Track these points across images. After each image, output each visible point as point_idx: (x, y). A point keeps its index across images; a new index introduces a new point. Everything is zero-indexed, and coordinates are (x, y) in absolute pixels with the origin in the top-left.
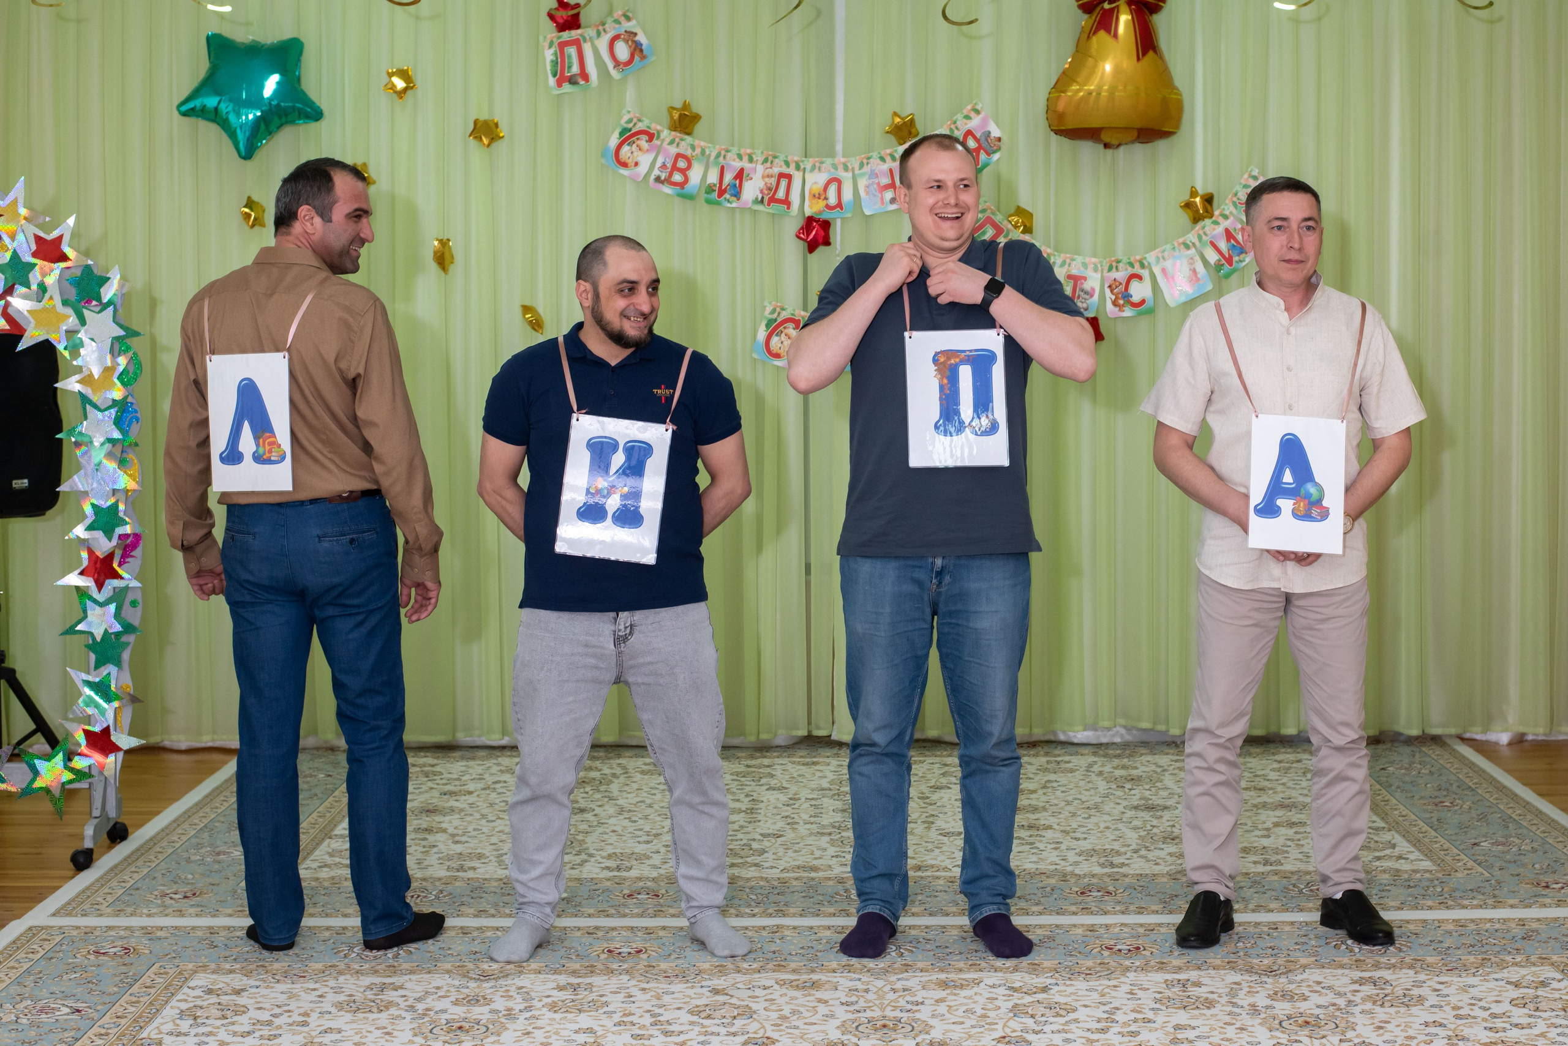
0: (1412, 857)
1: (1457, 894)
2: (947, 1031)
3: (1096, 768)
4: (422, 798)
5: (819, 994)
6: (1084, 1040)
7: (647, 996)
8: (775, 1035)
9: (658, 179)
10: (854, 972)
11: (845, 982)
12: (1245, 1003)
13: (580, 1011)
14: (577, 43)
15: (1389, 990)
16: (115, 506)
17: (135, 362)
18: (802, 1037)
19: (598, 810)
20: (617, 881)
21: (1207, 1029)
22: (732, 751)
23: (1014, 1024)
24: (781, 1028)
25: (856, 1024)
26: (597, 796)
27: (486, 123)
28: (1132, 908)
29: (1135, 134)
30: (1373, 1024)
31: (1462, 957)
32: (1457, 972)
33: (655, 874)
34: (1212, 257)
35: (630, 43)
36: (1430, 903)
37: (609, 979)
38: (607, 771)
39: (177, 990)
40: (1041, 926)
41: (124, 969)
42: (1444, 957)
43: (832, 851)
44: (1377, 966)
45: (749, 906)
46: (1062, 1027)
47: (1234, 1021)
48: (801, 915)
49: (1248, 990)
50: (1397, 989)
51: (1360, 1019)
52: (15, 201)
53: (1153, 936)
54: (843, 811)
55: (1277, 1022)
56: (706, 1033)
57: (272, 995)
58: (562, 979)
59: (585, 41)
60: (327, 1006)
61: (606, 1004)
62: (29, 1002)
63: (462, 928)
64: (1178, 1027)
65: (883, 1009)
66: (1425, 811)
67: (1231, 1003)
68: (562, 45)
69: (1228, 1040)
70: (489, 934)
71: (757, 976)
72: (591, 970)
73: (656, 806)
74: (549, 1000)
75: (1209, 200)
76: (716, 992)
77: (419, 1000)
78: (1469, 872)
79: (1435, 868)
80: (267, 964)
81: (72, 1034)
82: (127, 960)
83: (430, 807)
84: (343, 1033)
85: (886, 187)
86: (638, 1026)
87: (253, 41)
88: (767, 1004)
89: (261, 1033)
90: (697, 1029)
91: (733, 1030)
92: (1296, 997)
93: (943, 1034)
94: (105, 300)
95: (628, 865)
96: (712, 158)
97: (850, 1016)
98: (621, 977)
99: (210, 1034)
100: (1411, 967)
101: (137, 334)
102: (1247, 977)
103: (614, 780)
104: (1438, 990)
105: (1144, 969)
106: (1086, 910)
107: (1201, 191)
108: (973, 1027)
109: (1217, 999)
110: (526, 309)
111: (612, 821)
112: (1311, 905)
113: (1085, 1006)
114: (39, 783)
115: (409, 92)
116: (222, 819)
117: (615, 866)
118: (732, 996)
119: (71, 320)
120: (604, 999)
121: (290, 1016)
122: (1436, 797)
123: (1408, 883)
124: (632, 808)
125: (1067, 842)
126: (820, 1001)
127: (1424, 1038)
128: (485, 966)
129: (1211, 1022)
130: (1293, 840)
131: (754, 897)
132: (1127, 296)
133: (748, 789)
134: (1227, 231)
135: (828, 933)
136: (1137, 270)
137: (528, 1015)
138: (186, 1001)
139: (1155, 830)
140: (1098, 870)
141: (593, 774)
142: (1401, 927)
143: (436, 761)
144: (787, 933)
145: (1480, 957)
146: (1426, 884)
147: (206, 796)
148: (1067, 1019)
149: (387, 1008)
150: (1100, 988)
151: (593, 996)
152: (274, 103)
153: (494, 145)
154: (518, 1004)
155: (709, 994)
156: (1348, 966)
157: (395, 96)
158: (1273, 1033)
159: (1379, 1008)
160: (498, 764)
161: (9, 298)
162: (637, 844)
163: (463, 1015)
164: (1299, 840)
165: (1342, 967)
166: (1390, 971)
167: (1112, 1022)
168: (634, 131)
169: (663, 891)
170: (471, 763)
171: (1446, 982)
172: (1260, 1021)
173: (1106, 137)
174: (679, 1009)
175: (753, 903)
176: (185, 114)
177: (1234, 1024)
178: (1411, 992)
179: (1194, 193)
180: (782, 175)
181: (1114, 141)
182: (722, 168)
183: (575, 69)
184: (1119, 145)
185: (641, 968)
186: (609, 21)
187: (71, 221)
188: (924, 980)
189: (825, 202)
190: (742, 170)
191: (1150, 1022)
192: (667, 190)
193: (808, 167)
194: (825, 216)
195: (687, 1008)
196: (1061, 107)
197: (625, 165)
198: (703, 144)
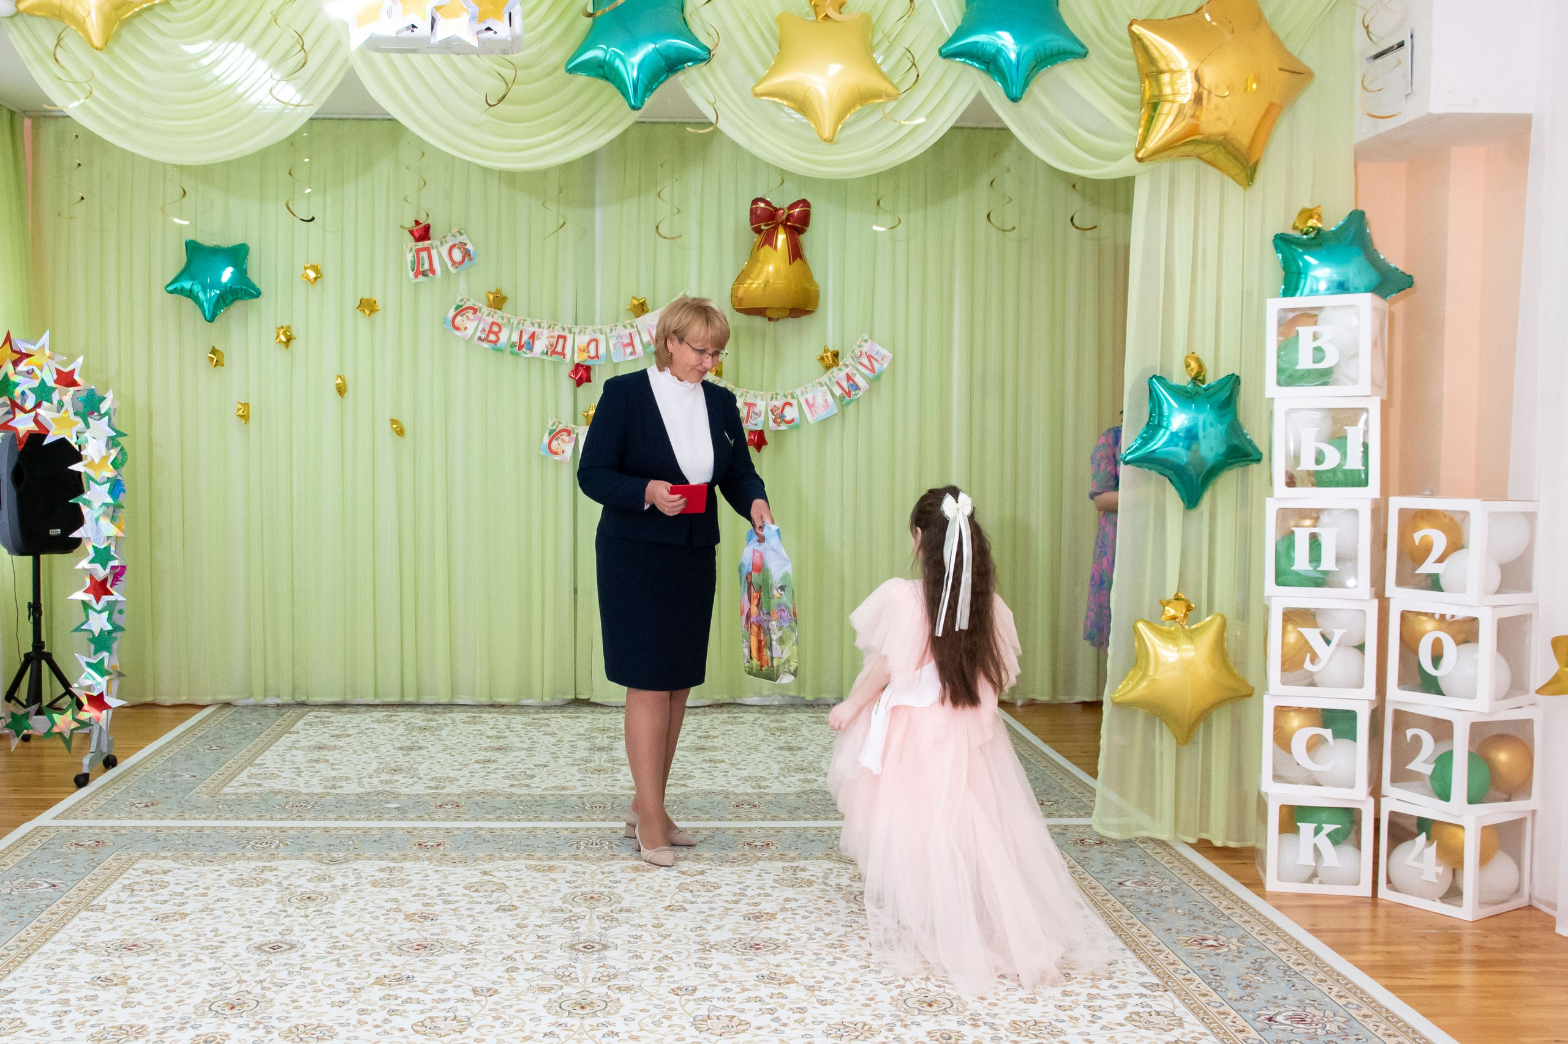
2: (633, 901)
3: (759, 722)
4: (317, 739)
5: (552, 875)
6: (722, 909)
7: (438, 876)
8: (517, 904)
9: (480, 339)
10: (579, 860)
11: (571, 866)
12: (833, 883)
13: (392, 885)
14: (427, 249)
16: (108, 548)
17: (122, 451)
18: (536, 905)
20: (434, 795)
21: (805, 900)
22: (525, 709)
23: (678, 897)
24: (522, 898)
25: (573, 896)
26: (432, 738)
27: (368, 300)
28: (769, 816)
29: (788, 312)
33: (460, 792)
34: (838, 392)
35: (462, 249)
37: (415, 863)
38: (441, 721)
39: (125, 871)
40: (706, 829)
41: (92, 856)
43: (579, 776)
45: (518, 813)
46: (710, 898)
47: (825, 895)
48: (550, 820)
52: (43, 346)
53: (780, 835)
55: (853, 896)
56: (472, 902)
57: (188, 873)
58: (384, 864)
59: (433, 248)
60: (223, 882)
61: (410, 881)
62: (22, 880)
63: (325, 828)
64: (787, 900)
65: (593, 885)
67: (824, 882)
68: (418, 251)
69: (818, 909)
70: (342, 832)
71: (513, 861)
72: (405, 857)
73: (469, 746)
74: (373, 878)
75: (836, 355)
76: (485, 873)
77: (285, 878)
80: (188, 853)
81: (46, 902)
82: (97, 850)
83: (322, 745)
84: (230, 902)
85: (627, 345)
87: (216, 245)
88: (517, 881)
89: (175, 901)
90: (467, 899)
91: (490, 900)
93: (630, 903)
94: (102, 412)
96: (515, 325)
97: (571, 891)
98: (423, 862)
99: (140, 902)
101: (122, 434)
102: (837, 865)
105: (770, 859)
106: (738, 818)
107: (831, 349)
108: (650, 898)
109: (815, 879)
110: (393, 421)
111: (439, 755)
113: (727, 884)
114: (55, 730)
115: (317, 280)
118: (494, 875)
119: (80, 424)
120: (409, 878)
121: (197, 889)
124: (453, 746)
125: (733, 771)
126: (552, 880)
128: (335, 855)
129: (809, 896)
131: (522, 807)
132: (782, 416)
133: (531, 734)
134: (847, 375)
135: (566, 833)
136: (789, 400)
137: (356, 889)
138: (129, 878)
139: (791, 764)
140: (750, 790)
143: (332, 714)
144: (539, 831)
148: (714, 892)
149: (263, 883)
150: (739, 872)
151: (402, 876)
152: (229, 285)
153: (373, 314)
154: (351, 881)
155: (480, 873)
157: (309, 282)
158: (849, 904)
160: (371, 717)
161: (38, 410)
163: (313, 889)
167: (743, 895)
168: (464, 307)
169: (463, 803)
170: (354, 716)
172: (843, 895)
173: (768, 313)
174: (457, 884)
175: (520, 811)
176: (170, 292)
177: (824, 897)
179: (826, 351)
180: (560, 337)
181: (775, 317)
182: (521, 332)
183: (426, 266)
184: (778, 319)
185: (438, 855)
186: (449, 235)
187: (80, 360)
188: (623, 865)
189: (587, 355)
190: (534, 333)
191: (768, 895)
192: (486, 345)
193: (577, 331)
194: (588, 363)
195: (463, 884)
196: (740, 293)
197: (458, 329)
198: (509, 316)
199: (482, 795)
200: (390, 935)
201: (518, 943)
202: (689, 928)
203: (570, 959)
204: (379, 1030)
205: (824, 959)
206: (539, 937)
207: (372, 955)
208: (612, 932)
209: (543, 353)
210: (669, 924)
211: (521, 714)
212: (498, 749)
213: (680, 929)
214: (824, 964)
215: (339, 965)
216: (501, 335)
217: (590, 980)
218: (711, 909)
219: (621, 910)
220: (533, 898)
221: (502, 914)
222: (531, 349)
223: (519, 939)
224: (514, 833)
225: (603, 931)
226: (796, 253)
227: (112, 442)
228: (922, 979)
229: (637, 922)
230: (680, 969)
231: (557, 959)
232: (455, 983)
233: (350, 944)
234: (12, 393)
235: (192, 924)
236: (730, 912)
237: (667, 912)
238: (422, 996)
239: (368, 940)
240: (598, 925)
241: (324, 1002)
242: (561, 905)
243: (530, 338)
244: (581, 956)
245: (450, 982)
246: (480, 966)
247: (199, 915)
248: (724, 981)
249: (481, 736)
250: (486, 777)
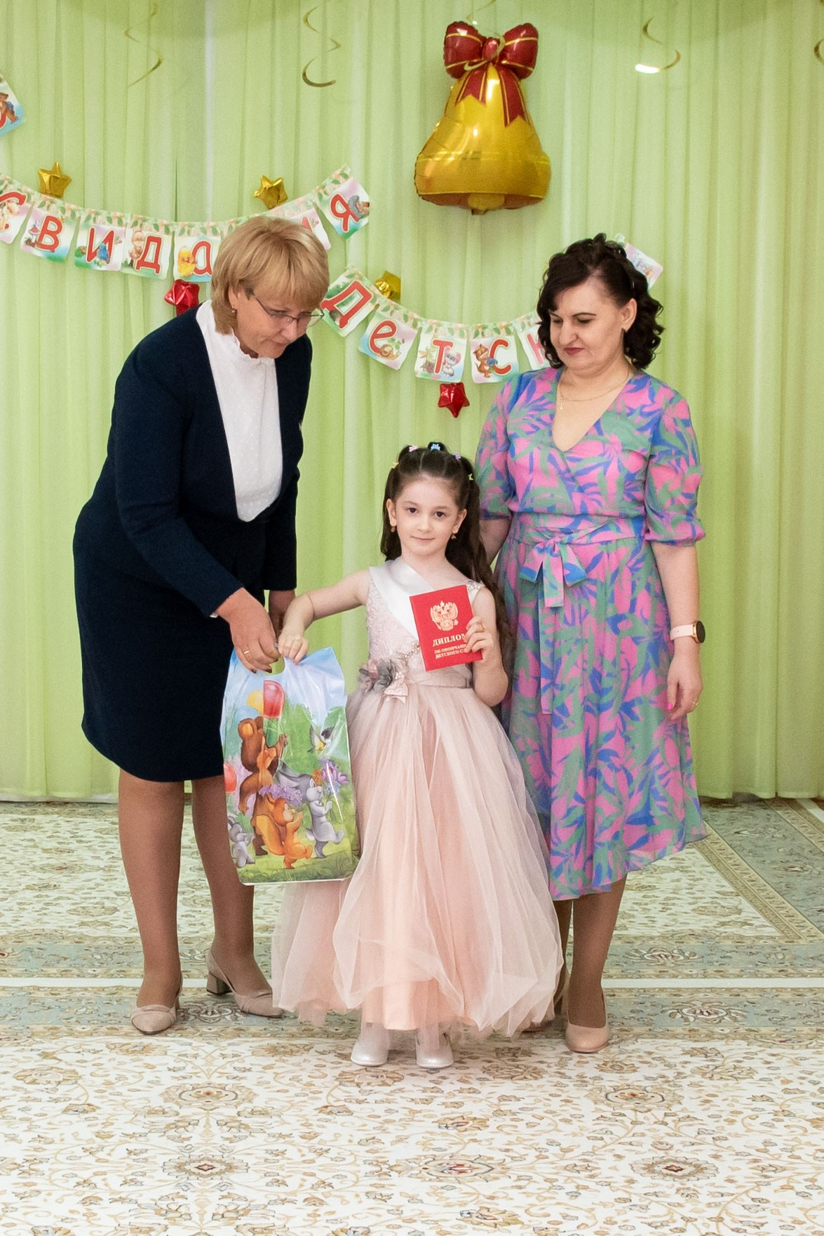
0: (756, 923)
1: (798, 962)
2: (271, 1099)
5: (148, 1059)
6: (406, 1111)
8: (96, 1103)
10: (186, 1037)
12: (573, 1074)
15: (719, 1061)
18: (123, 1104)
21: (531, 1100)
23: (339, 1093)
24: (104, 1094)
25: (180, 1091)
30: (700, 1097)
31: (797, 1028)
32: (790, 1043)
36: (770, 971)
42: (778, 1027)
44: (710, 1036)
45: (93, 965)
46: (386, 1097)
47: (560, 1093)
49: (578, 1059)
50: (728, 1061)
51: (687, 1093)
54: (200, 869)
55: (603, 1094)
56: (27, 1100)
64: (503, 1098)
65: (209, 1076)
66: (775, 876)
67: (559, 1073)
69: (552, 1112)
71: (88, 1039)
76: (45, 1055)
78: (811, 939)
79: (778, 934)
88: (94, 1069)
90: (20, 1094)
91: (55, 1096)
92: (625, 1068)
93: (266, 1103)
96: (82, 221)
100: (744, 1038)
104: (769, 1063)
108: (297, 1095)
109: (546, 1069)
112: (650, 971)
118: (60, 1060)
122: (787, 861)
123: (750, 950)
126: (148, 1066)
127: (750, 1113)
129: (537, 1093)
130: (640, 904)
131: (99, 957)
132: (493, 362)
136: (503, 338)
142: (739, 995)
144: (125, 994)
145: (814, 1028)
146: (768, 951)
148: (392, 1088)
155: (39, 1058)
156: (681, 1036)
158: (598, 1106)
159: (708, 1080)
164: (646, 904)
165: (675, 1037)
166: (723, 1042)
167: (438, 1092)
169: (10, 950)
171: (778, 1055)
172: (588, 1093)
173: (474, 203)
174: (5, 1073)
175: (96, 964)
177: (560, 1096)
178: (742, 1065)
180: (151, 239)
181: (482, 208)
182: (92, 231)
184: (486, 211)
188: (254, 1045)
189: (194, 266)
190: (112, 233)
191: (475, 1091)
192: (37, 252)
193: (178, 231)
194: (195, 279)
195: (14, 1071)
196: (428, 172)
198: (73, 206)
199: (38, 938)
201: (98, 1160)
202: (356, 1140)
203: (178, 1185)
205: (561, 1188)
206: (130, 1152)
208: (239, 1146)
209: (125, 265)
210: (327, 1134)
211: (93, 815)
212: (61, 868)
213: (343, 1141)
214: (561, 1196)
216: (61, 236)
217: (208, 1217)
218: (389, 1111)
219: (253, 1113)
220: (119, 1094)
221: (74, 1118)
222: (107, 258)
223: (101, 1155)
224: (88, 995)
225: (227, 1143)
226: (515, 107)
228: (710, 1219)
229: (276, 1130)
230: (344, 1201)
231: (158, 1186)
236: (418, 1117)
237: (322, 1116)
240: (218, 1134)
242: (162, 1104)
243: (105, 241)
244: (194, 1181)
246: (43, 1195)
248: (411, 1221)
249: (34, 850)
250: (44, 911)
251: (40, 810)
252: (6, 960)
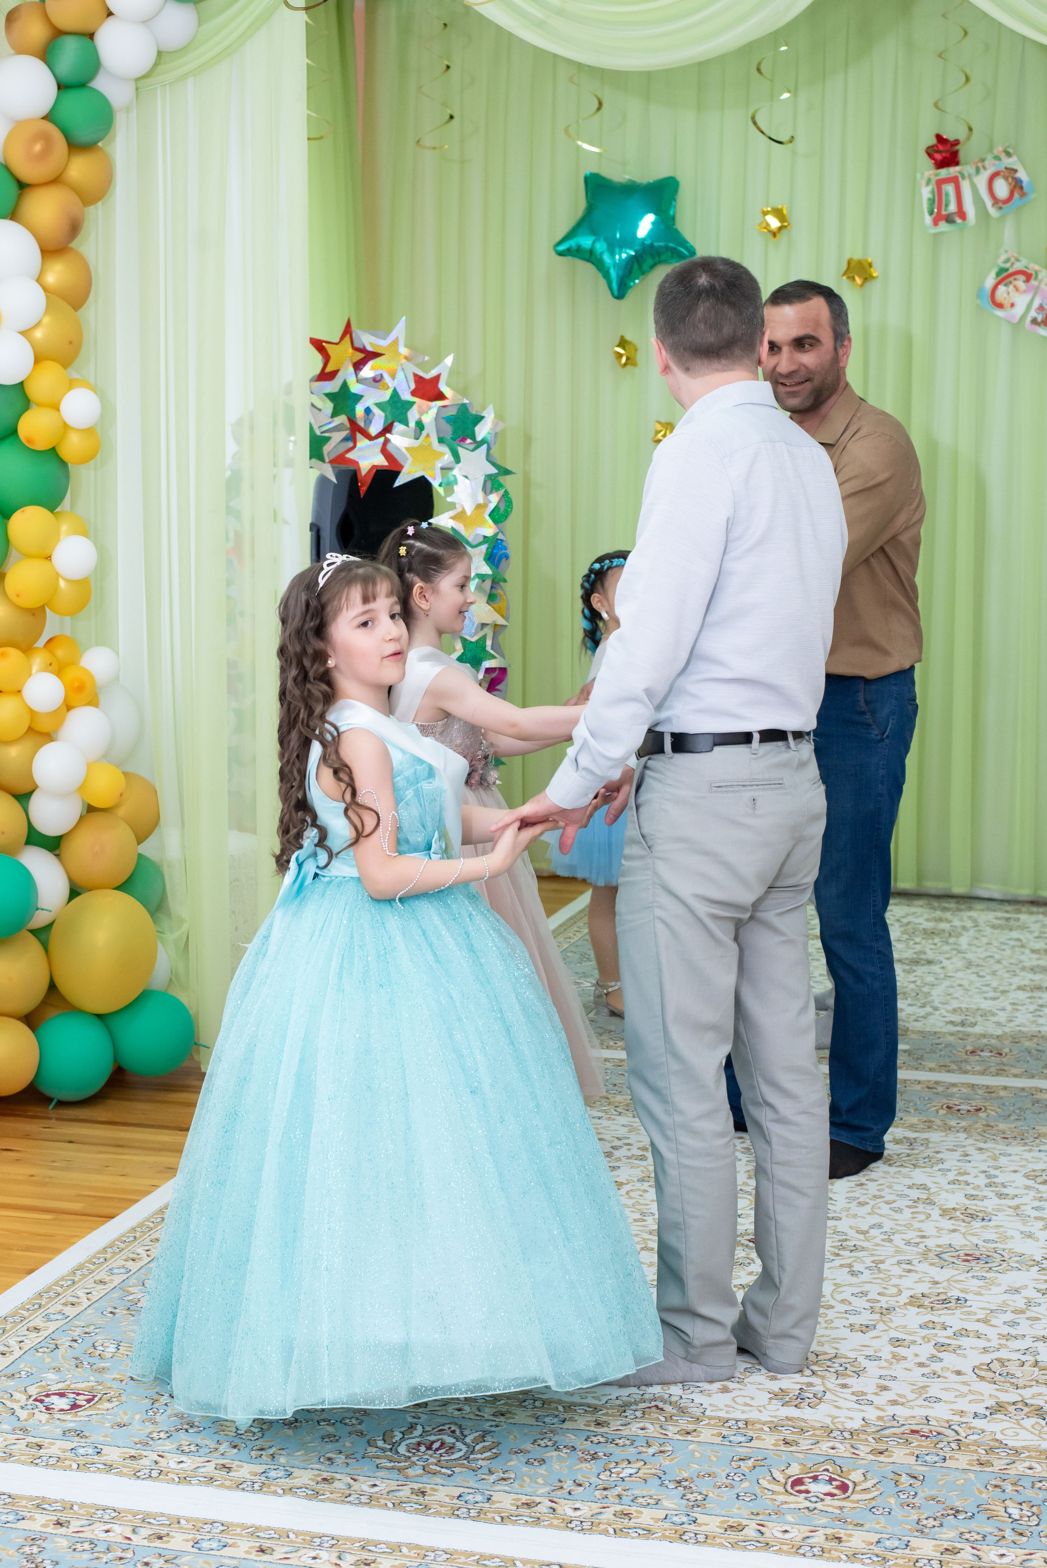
7: (984, 1156)
9: (1034, 321)
13: (915, 1166)
14: (955, 181)
16: (483, 640)
17: (506, 498)
19: (946, 963)
20: (960, 1036)
26: (946, 947)
27: (860, 263)
33: (999, 1032)
35: (1010, 180)
37: (946, 1136)
52: (397, 341)
57: (613, 1127)
59: (963, 178)
61: (942, 1161)
68: (940, 183)
72: (929, 1125)
73: (1005, 963)
80: (610, 1096)
86: (972, 1186)
87: (630, 180)
90: (1032, 1193)
94: (479, 439)
95: (973, 1020)
98: (959, 1135)
101: (507, 472)
103: (965, 933)
111: (960, 975)
115: (783, 231)
116: (574, 949)
117: (960, 1021)
119: (446, 457)
120: (940, 1156)
121: (629, 1150)
124: (981, 962)
141: (943, 926)
147: (561, 926)
151: (929, 1152)
152: (648, 242)
153: (868, 284)
157: (770, 236)
161: (388, 435)
162: (983, 1000)
168: (1011, 271)
169: (1007, 1050)
174: (1015, 1171)
176: (561, 254)
183: (953, 208)
185: (978, 1125)
186: (989, 157)
187: (449, 361)
192: (1043, 332)
195: (1025, 1171)
197: (1000, 306)
199: (1036, 1040)
200: (923, 1237)
204: (925, 1370)
207: (899, 1263)
215: (853, 1273)
227: (491, 484)
232: (1029, 1314)
233: (865, 1244)
234: (354, 410)
235: (631, 1198)
238: (982, 1328)
239: (891, 1241)
241: (838, 1323)
245: (1022, 1312)
247: (638, 1185)
249: (1022, 950)
250: (1038, 1013)
251: (1024, 909)
252: (1004, 1060)
